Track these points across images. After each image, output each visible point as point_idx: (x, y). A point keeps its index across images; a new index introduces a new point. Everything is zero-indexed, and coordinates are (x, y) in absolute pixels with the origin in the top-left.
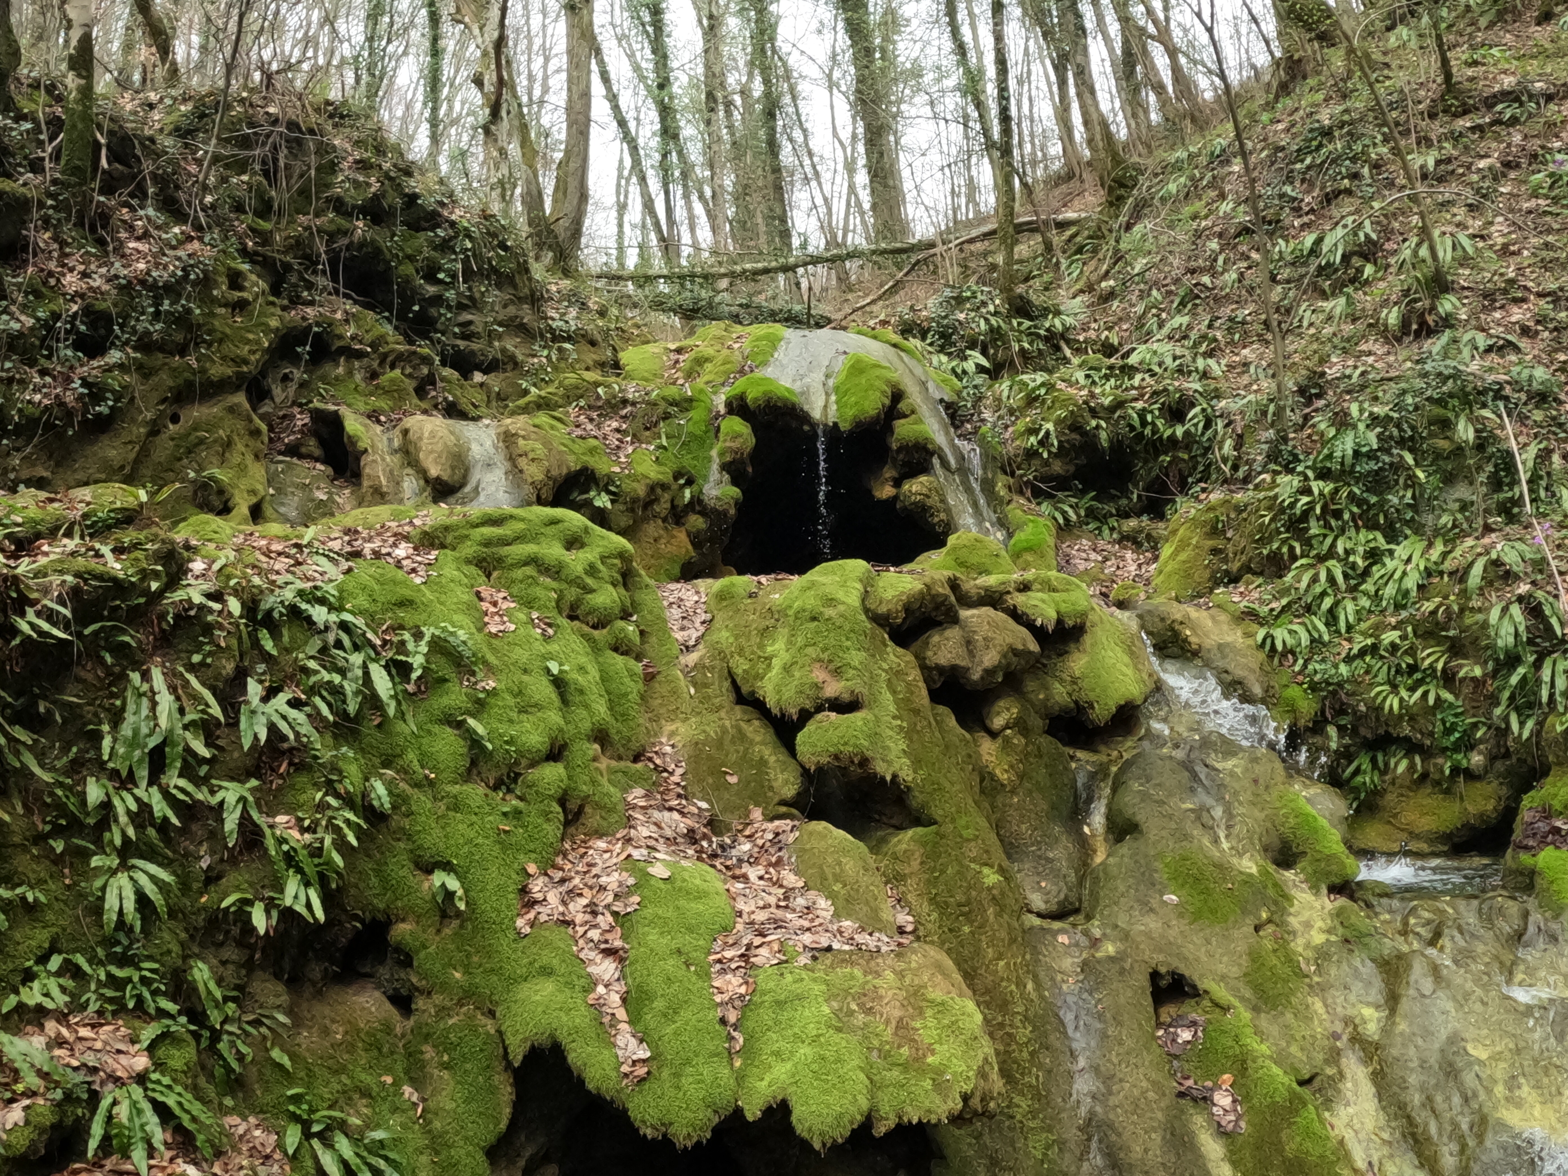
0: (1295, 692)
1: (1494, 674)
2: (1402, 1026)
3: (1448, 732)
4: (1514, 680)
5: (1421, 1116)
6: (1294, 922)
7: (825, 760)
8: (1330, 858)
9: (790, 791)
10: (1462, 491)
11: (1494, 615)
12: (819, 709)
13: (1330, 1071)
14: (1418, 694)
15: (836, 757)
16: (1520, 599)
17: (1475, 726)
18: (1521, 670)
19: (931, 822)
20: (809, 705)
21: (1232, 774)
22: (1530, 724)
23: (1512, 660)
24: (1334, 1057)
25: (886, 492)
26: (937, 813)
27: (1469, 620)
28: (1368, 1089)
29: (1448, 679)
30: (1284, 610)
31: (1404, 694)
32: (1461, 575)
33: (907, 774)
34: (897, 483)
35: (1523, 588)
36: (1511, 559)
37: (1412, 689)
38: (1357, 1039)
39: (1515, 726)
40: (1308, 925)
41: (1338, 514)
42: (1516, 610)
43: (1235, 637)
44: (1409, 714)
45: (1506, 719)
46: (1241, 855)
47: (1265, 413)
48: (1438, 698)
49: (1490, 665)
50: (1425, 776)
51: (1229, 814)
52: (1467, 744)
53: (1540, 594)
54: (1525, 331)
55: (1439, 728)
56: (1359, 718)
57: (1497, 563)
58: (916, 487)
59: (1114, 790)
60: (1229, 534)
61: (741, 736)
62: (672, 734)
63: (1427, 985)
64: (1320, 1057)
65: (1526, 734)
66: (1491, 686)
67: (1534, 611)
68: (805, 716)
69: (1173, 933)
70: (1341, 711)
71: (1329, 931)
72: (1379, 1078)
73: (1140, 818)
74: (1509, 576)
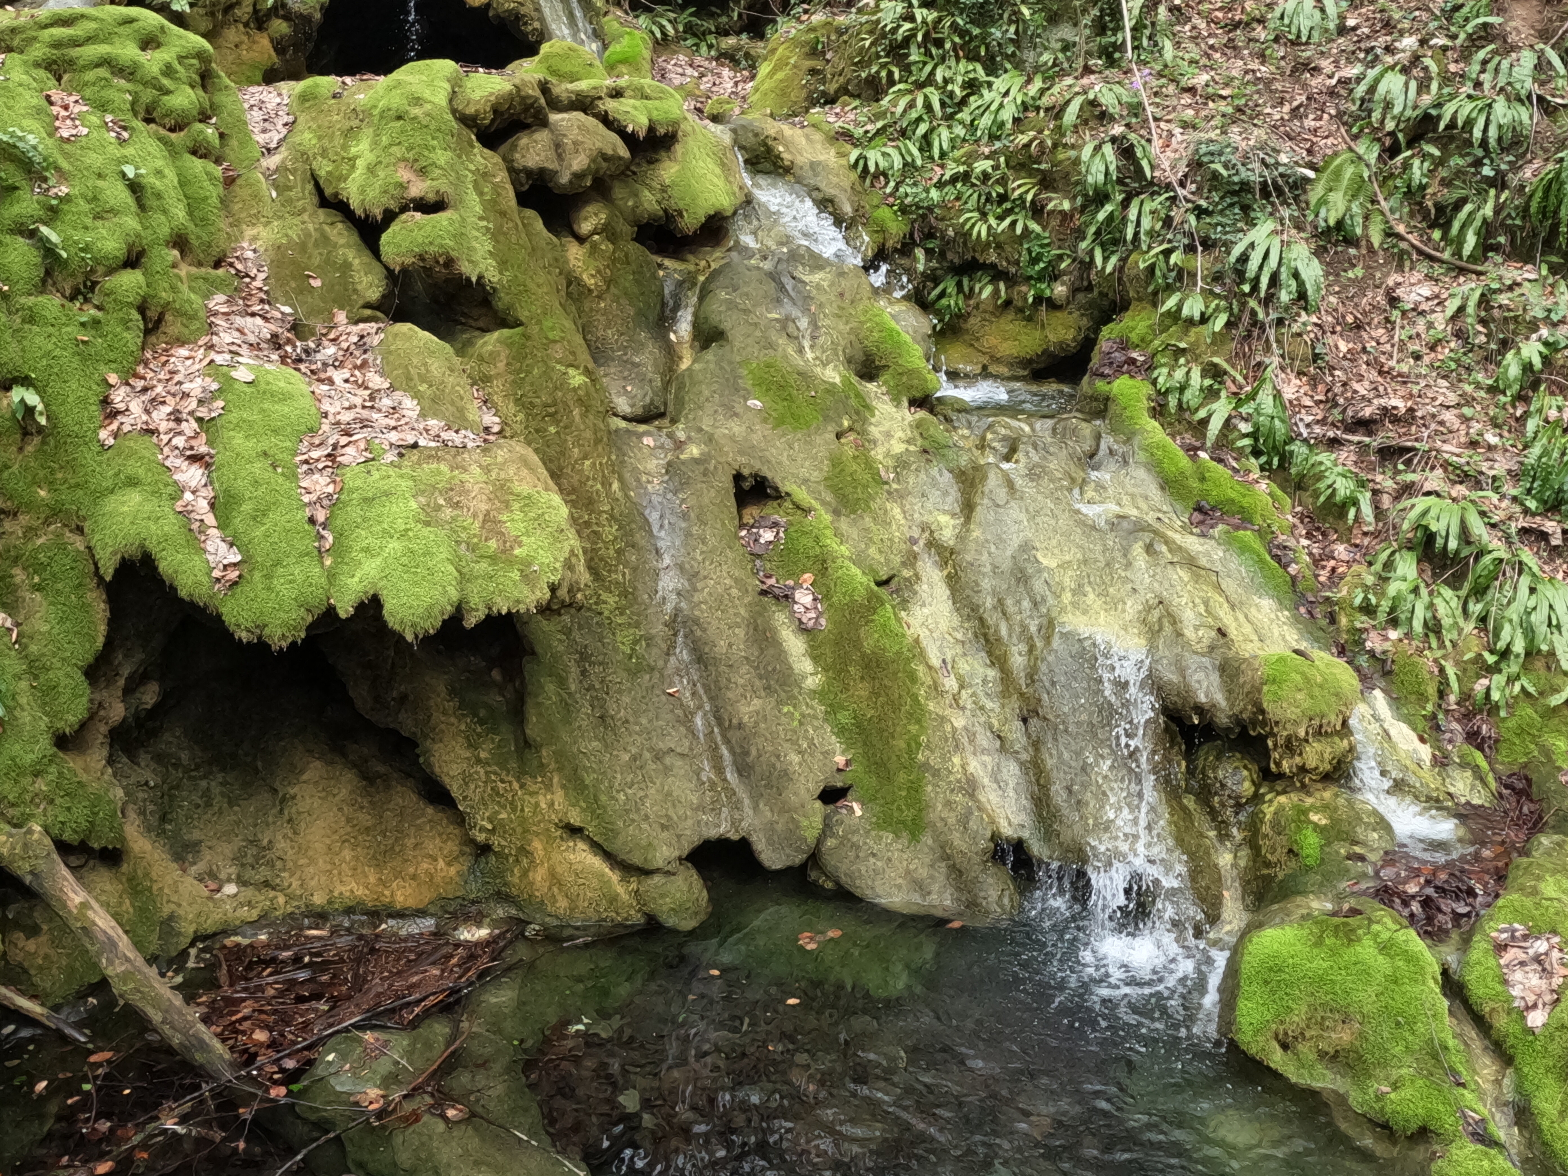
0: (885, 214)
1: (1082, 210)
3: (1033, 261)
4: (1101, 216)
5: (992, 618)
6: (875, 431)
7: (409, 260)
8: (912, 373)
9: (374, 294)
10: (1067, 31)
11: (1086, 153)
12: (404, 209)
14: (1007, 223)
15: (421, 258)
16: (1113, 139)
17: (1059, 257)
18: (1108, 208)
19: (518, 324)
20: (393, 205)
21: (818, 287)
22: (1114, 261)
23: (1101, 197)
26: (523, 314)
30: (878, 132)
31: (993, 222)
33: (493, 275)
35: (1118, 130)
36: (1107, 99)
37: (1001, 218)
38: (933, 544)
39: (1099, 261)
40: (888, 435)
41: (939, 43)
42: (1108, 150)
43: (828, 156)
44: (997, 242)
45: (1090, 252)
46: (825, 365)
48: (1026, 228)
49: (1079, 200)
50: (1008, 303)
51: (814, 324)
52: (1052, 274)
53: (1133, 137)
55: (1024, 257)
56: (947, 243)
57: (1092, 104)
59: (701, 298)
60: (829, 56)
61: (325, 239)
62: (254, 239)
63: (1001, 495)
65: (1109, 269)
66: (1077, 221)
67: (1127, 152)
68: (390, 216)
69: (756, 438)
70: (929, 235)
71: (908, 442)
73: (726, 326)
74: (1104, 118)
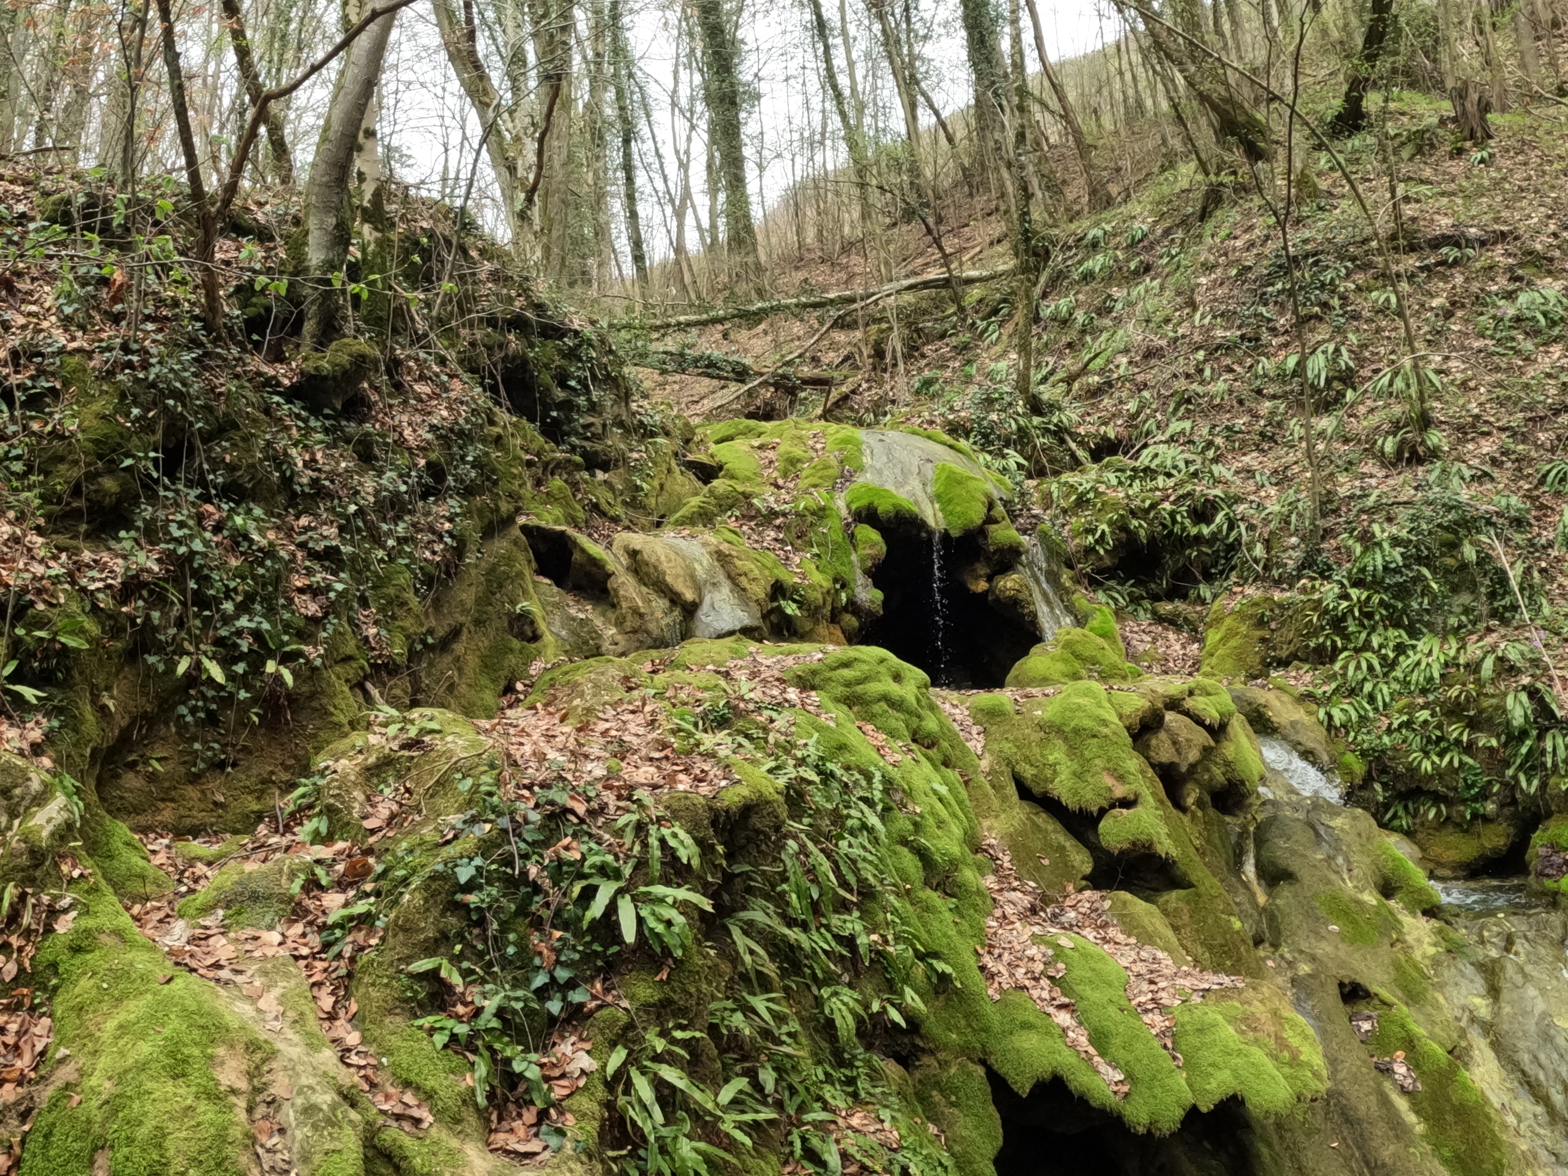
0: (1350, 758)
1: (1505, 745)
2: (1507, 1009)
3: (1469, 787)
4: (1524, 750)
6: (1408, 938)
8: (1420, 890)
10: (1465, 598)
13: (1463, 1044)
14: (1447, 759)
16: (1524, 688)
17: (1490, 782)
18: (1528, 743)
21: (1342, 831)
22: (1535, 783)
23: (1521, 735)
24: (1463, 1034)
25: (982, 586)
27: (1486, 703)
28: (1490, 1054)
29: (1469, 748)
30: (1334, 693)
31: (1436, 759)
32: (1474, 667)
34: (990, 579)
35: (1526, 680)
36: (1513, 655)
37: (1440, 756)
39: (1524, 784)
40: (1419, 941)
41: (1370, 616)
42: (1523, 697)
43: (1301, 715)
44: (1439, 774)
45: (1515, 777)
46: (1362, 892)
47: (1288, 523)
48: (1461, 762)
49: (1503, 738)
50: (1449, 820)
51: (1347, 860)
52: (1484, 795)
53: (1539, 685)
54: (1494, 462)
55: (1461, 784)
56: (1397, 777)
57: (1501, 660)
58: (1009, 583)
59: (1258, 846)
60: (1273, 626)
63: (1519, 979)
64: (1455, 1035)
65: (1532, 790)
66: (1503, 754)
67: (1537, 698)
69: (1342, 954)
70: (1384, 771)
72: (1496, 1046)
73: (1291, 867)
74: (1512, 670)
